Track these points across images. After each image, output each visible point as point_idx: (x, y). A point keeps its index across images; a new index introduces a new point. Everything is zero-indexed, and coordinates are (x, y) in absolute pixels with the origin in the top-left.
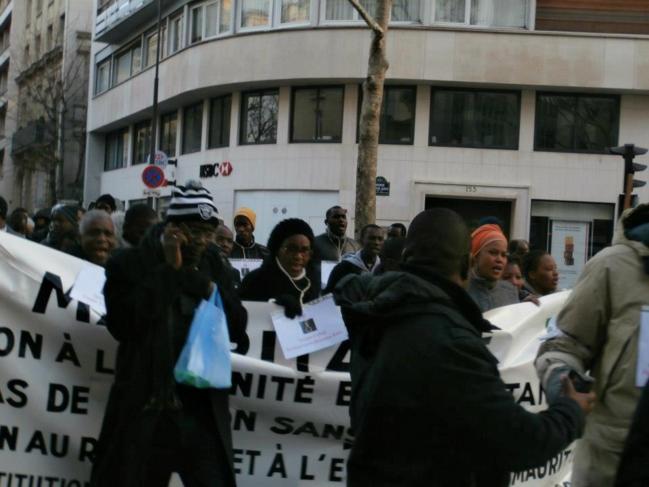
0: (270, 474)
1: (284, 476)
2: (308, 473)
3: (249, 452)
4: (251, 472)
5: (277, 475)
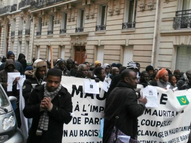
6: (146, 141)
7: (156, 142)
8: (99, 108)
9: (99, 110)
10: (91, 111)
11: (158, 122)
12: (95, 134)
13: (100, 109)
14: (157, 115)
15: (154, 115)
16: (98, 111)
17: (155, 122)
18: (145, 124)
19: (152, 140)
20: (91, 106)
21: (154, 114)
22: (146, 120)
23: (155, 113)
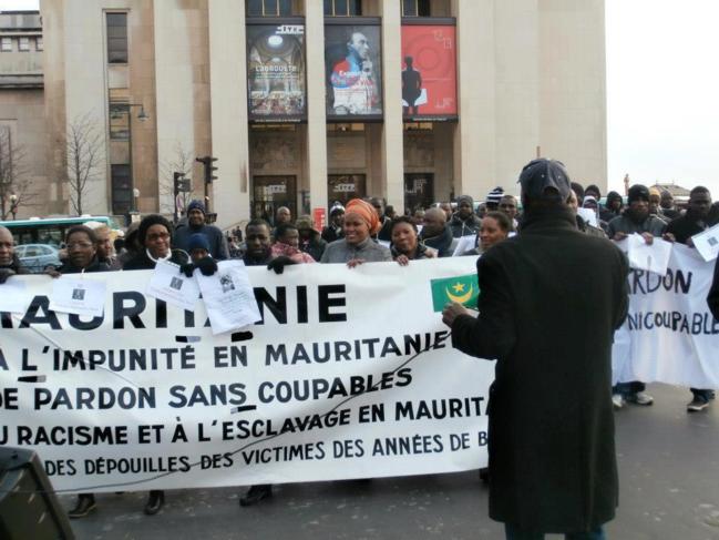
0: (174, 441)
1: (185, 440)
2: (205, 436)
3: (154, 427)
4: (158, 440)
5: (180, 441)
6: (286, 448)
7: (322, 443)
8: (86, 356)
9: (87, 361)
10: (56, 367)
11: (316, 382)
12: (76, 437)
13: (91, 359)
14: (308, 361)
15: (299, 362)
16: (88, 367)
17: (306, 383)
18: (275, 399)
19: (308, 442)
20: (57, 353)
21: (296, 358)
22: (275, 385)
23: (300, 354)
